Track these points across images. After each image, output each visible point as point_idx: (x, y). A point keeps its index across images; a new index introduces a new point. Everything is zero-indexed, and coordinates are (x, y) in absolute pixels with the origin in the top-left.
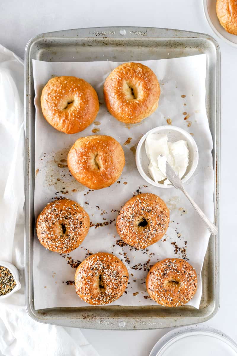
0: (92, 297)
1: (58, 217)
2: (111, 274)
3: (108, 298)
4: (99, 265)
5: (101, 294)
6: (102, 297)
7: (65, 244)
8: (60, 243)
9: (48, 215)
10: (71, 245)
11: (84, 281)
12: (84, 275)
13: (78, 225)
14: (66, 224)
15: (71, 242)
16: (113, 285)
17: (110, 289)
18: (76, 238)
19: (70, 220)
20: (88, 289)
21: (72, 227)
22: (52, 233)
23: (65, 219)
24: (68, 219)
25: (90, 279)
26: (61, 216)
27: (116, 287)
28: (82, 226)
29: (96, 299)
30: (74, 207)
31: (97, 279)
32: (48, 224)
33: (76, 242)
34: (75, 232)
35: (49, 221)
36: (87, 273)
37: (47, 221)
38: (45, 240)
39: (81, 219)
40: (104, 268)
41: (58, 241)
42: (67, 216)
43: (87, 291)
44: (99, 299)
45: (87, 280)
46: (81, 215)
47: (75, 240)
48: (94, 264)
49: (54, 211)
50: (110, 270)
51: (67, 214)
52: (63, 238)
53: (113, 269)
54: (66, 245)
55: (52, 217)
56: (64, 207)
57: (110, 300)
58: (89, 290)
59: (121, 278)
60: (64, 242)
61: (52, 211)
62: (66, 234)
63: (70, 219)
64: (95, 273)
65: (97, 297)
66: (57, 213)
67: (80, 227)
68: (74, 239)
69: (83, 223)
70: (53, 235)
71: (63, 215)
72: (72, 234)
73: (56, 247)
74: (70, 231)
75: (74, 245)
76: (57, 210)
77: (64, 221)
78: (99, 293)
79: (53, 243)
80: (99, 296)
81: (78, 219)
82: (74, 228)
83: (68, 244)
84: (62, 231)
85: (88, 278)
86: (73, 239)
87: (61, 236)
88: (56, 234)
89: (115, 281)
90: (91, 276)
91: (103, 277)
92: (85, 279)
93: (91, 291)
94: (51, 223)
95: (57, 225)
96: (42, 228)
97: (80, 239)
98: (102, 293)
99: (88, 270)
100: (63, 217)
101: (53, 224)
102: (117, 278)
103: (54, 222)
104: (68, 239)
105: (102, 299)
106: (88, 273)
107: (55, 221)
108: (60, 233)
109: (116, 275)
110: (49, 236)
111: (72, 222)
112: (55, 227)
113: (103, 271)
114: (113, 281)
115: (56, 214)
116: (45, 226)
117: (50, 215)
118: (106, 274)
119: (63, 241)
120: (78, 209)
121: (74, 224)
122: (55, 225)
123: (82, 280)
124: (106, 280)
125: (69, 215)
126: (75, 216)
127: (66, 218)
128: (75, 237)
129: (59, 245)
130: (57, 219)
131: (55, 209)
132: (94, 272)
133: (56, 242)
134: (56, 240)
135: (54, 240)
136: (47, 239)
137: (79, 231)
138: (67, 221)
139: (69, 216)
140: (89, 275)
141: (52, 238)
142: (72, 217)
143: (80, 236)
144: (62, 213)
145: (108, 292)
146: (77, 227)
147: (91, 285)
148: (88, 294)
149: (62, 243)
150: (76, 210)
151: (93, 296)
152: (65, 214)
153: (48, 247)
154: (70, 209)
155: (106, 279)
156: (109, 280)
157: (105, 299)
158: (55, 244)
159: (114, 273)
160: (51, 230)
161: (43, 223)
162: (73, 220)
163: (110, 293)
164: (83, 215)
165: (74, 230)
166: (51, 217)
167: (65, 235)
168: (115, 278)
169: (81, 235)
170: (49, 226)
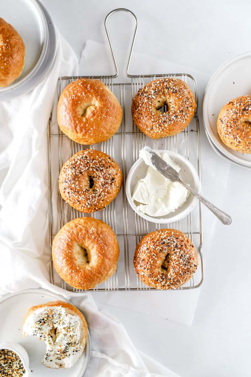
0: (150, 275)
1: (89, 166)
2: (182, 256)
3: (168, 283)
4: (172, 242)
5: (161, 275)
6: (162, 278)
7: (89, 200)
8: (83, 198)
9: (77, 162)
10: (96, 202)
11: (149, 253)
12: (151, 247)
13: (109, 181)
14: (95, 177)
15: (96, 199)
16: (180, 269)
17: (174, 274)
18: (104, 196)
19: (101, 173)
20: (150, 264)
21: (101, 181)
22: (77, 183)
23: (95, 170)
24: (99, 171)
25: (157, 254)
26: (91, 166)
27: (182, 273)
28: (114, 183)
29: (155, 279)
30: (109, 160)
31: (164, 256)
32: (75, 172)
33: (103, 200)
34: (104, 188)
35: (76, 168)
36: (155, 246)
37: (74, 167)
38: (67, 190)
39: (114, 175)
40: (176, 246)
41: (81, 194)
42: (98, 168)
43: (148, 266)
44: (158, 280)
45: (152, 254)
46: (115, 171)
47: (101, 198)
48: (167, 238)
49: (85, 158)
50: (182, 251)
51: (100, 165)
52: (89, 193)
53: (186, 252)
54: (90, 202)
55: (82, 165)
56: (97, 157)
57: (168, 285)
58: (150, 266)
59: (191, 265)
60: (89, 197)
61: (82, 158)
62: (93, 189)
63: (101, 171)
64: (164, 249)
65: (156, 276)
66: (88, 161)
67: (111, 184)
68: (102, 196)
69: (115, 180)
70: (78, 186)
71: (94, 165)
72: (99, 190)
73: (78, 201)
74: (98, 186)
75: (99, 204)
76: (88, 158)
77: (94, 172)
78: (160, 273)
79: (76, 195)
80: (159, 277)
81: (110, 174)
82: (103, 183)
83: (93, 201)
84: (89, 184)
85: (155, 251)
86: (100, 195)
87: (86, 189)
88: (81, 186)
89: (184, 266)
90: (159, 251)
91: (172, 257)
92: (151, 251)
93: (152, 267)
94: (78, 171)
95: (84, 175)
96: (66, 175)
97: (108, 199)
98: (163, 274)
99: (158, 242)
100: (94, 168)
101: (81, 173)
102: (187, 264)
103: (83, 171)
104: (94, 195)
105: (161, 282)
106: (157, 246)
107: (83, 169)
108: (86, 186)
109: (187, 259)
110: (73, 186)
111: (103, 176)
112: (82, 177)
113: (174, 250)
114: (181, 265)
115: (86, 162)
116: (71, 174)
117: (79, 162)
118: (176, 255)
119: (87, 195)
120: (113, 163)
121: (104, 179)
122: (82, 175)
123: (147, 252)
124: (174, 262)
125: (101, 166)
126: (108, 169)
127: (97, 170)
128: (103, 194)
129: (82, 199)
130: (87, 168)
131: (87, 156)
132: (163, 247)
133: (80, 195)
134: (80, 193)
135: (78, 193)
136: (69, 189)
137: (108, 189)
138: (97, 174)
139: (101, 168)
140: (157, 249)
141: (76, 189)
142: (104, 170)
143: (108, 195)
144: (93, 162)
145: (171, 276)
146: (107, 183)
147: (155, 261)
148: (148, 269)
149: (86, 198)
150: (110, 163)
151: (153, 274)
152: (97, 165)
153: (69, 199)
154: (103, 160)
155: (175, 260)
156: (177, 263)
157: (164, 282)
158: (78, 197)
159: (186, 257)
160: (77, 179)
161: (69, 169)
162: (105, 173)
163: (173, 278)
164: (117, 171)
165: (103, 186)
166: (80, 164)
167: (91, 190)
168: (185, 262)
169: (110, 193)
170: (76, 174)
